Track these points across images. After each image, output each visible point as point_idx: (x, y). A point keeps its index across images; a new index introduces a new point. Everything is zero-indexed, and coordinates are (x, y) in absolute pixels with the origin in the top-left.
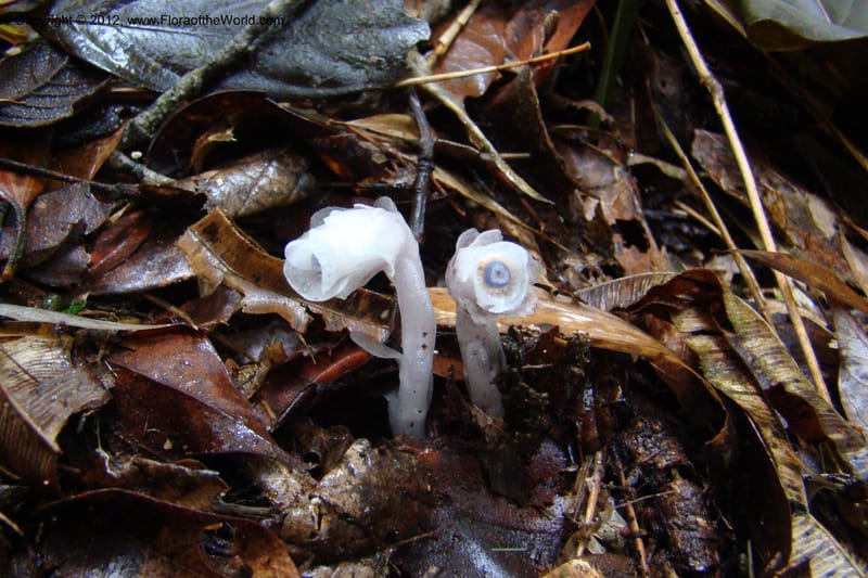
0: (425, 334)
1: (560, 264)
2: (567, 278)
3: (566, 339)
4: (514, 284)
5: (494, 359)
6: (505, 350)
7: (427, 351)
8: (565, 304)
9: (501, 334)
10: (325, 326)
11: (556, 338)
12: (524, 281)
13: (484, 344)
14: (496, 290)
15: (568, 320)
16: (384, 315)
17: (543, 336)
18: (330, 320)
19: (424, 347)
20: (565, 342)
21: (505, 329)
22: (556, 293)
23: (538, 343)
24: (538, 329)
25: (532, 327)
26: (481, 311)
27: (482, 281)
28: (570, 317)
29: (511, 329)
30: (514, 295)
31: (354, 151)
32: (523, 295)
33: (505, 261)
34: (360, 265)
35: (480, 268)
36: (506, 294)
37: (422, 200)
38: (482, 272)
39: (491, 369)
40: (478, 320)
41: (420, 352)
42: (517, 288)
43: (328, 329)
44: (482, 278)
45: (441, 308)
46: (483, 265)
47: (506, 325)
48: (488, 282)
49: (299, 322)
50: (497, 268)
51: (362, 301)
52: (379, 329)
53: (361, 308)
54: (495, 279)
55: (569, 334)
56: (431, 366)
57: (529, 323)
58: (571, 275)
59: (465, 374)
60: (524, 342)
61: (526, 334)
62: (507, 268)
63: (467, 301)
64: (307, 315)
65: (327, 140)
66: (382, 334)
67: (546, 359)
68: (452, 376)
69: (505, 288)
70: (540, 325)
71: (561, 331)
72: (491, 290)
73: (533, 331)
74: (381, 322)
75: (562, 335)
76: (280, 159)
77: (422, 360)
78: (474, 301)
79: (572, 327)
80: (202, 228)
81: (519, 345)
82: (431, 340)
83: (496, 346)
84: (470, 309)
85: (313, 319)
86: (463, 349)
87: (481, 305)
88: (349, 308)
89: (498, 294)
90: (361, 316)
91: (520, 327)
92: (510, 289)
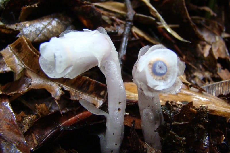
0: (120, 103)
1: (192, 75)
2: (196, 81)
3: (196, 109)
4: (169, 74)
5: (157, 118)
6: (164, 114)
7: (121, 111)
8: (196, 92)
9: (161, 106)
10: (70, 97)
11: (191, 108)
12: (174, 72)
13: (152, 110)
14: (159, 78)
15: (197, 100)
16: (102, 93)
17: (184, 107)
18: (73, 94)
19: (119, 109)
20: (196, 111)
21: (164, 104)
22: (191, 86)
23: (181, 110)
24: (181, 103)
25: (178, 102)
26: (150, 89)
27: (151, 72)
28: (198, 99)
29: (167, 103)
30: (169, 81)
31: (93, 14)
32: (174, 81)
33: (164, 61)
34: (80, 59)
35: (150, 64)
36: (164, 80)
37: (126, 39)
38: (151, 66)
39: (156, 123)
40: (147, 94)
41: (117, 112)
42: (171, 77)
43: (72, 98)
44: (150, 70)
45: (132, 92)
46: (152, 63)
47: (165, 101)
48: (154, 72)
49: (56, 94)
50: (159, 64)
51: (91, 86)
52: (99, 100)
53: (90, 89)
54: (158, 71)
55: (198, 107)
56: (123, 121)
57: (177, 101)
58: (197, 80)
59: (142, 126)
60: (174, 110)
61: (175, 106)
62: (165, 65)
63: (142, 83)
64: (61, 91)
65: (81, 8)
66: (100, 103)
67: (185, 119)
68: (134, 126)
69: (164, 77)
70: (182, 102)
71: (194, 105)
72: (156, 77)
73: (179, 105)
74: (100, 97)
75: (194, 107)
76: (59, 18)
77: (117, 117)
78: (146, 83)
79: (199, 103)
80: (15, 46)
81: (171, 112)
82: (123, 106)
83: (159, 112)
84: (143, 88)
85: (64, 93)
86: (141, 112)
87: (149, 85)
88: (84, 89)
89: (160, 80)
90: (90, 93)
91: (172, 102)
92: (167, 77)
